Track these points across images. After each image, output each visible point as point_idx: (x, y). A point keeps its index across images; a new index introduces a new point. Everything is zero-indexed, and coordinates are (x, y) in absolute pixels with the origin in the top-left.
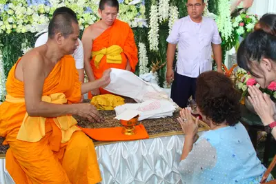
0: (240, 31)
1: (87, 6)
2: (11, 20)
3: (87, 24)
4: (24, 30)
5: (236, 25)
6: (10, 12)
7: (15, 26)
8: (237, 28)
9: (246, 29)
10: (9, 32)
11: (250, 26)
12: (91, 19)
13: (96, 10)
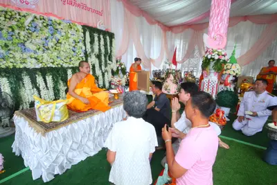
0: (120, 68)
2: (12, 60)
4: (22, 66)
5: (118, 66)
6: (11, 56)
7: (15, 64)
10: (11, 67)
11: (123, 66)
12: (61, 63)
13: (63, 58)
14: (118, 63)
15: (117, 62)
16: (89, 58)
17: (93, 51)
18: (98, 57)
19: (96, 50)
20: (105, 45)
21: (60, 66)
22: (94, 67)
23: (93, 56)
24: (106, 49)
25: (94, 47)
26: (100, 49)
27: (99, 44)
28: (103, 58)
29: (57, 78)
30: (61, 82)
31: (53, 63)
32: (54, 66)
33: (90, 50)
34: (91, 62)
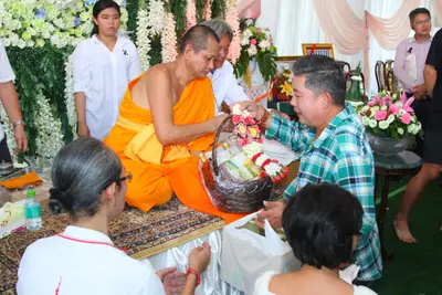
0: (252, 51)
1: (38, 7)
3: (40, 37)
5: (245, 42)
8: (248, 46)
9: (259, 48)
11: (264, 45)
12: (46, 30)
13: (53, 14)
14: (248, 33)
15: (243, 26)
16: (141, 13)
21: (41, 43)
29: (32, 86)
30: (42, 101)
31: (19, 32)
32: (22, 46)
34: (149, 28)
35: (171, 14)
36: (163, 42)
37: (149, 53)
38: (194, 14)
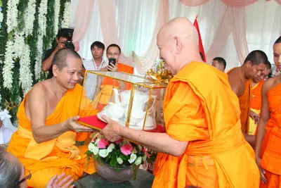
17: (21, 26)
18: (31, 41)
19: (29, 26)
20: (50, 14)
22: (17, 65)
23: (20, 40)
24: (50, 23)
25: (25, 16)
26: (36, 23)
27: (37, 10)
28: (40, 44)
33: (15, 24)
34: (14, 53)
35: (27, 46)
36: (21, 63)
37: (12, 70)
38: (42, 46)
